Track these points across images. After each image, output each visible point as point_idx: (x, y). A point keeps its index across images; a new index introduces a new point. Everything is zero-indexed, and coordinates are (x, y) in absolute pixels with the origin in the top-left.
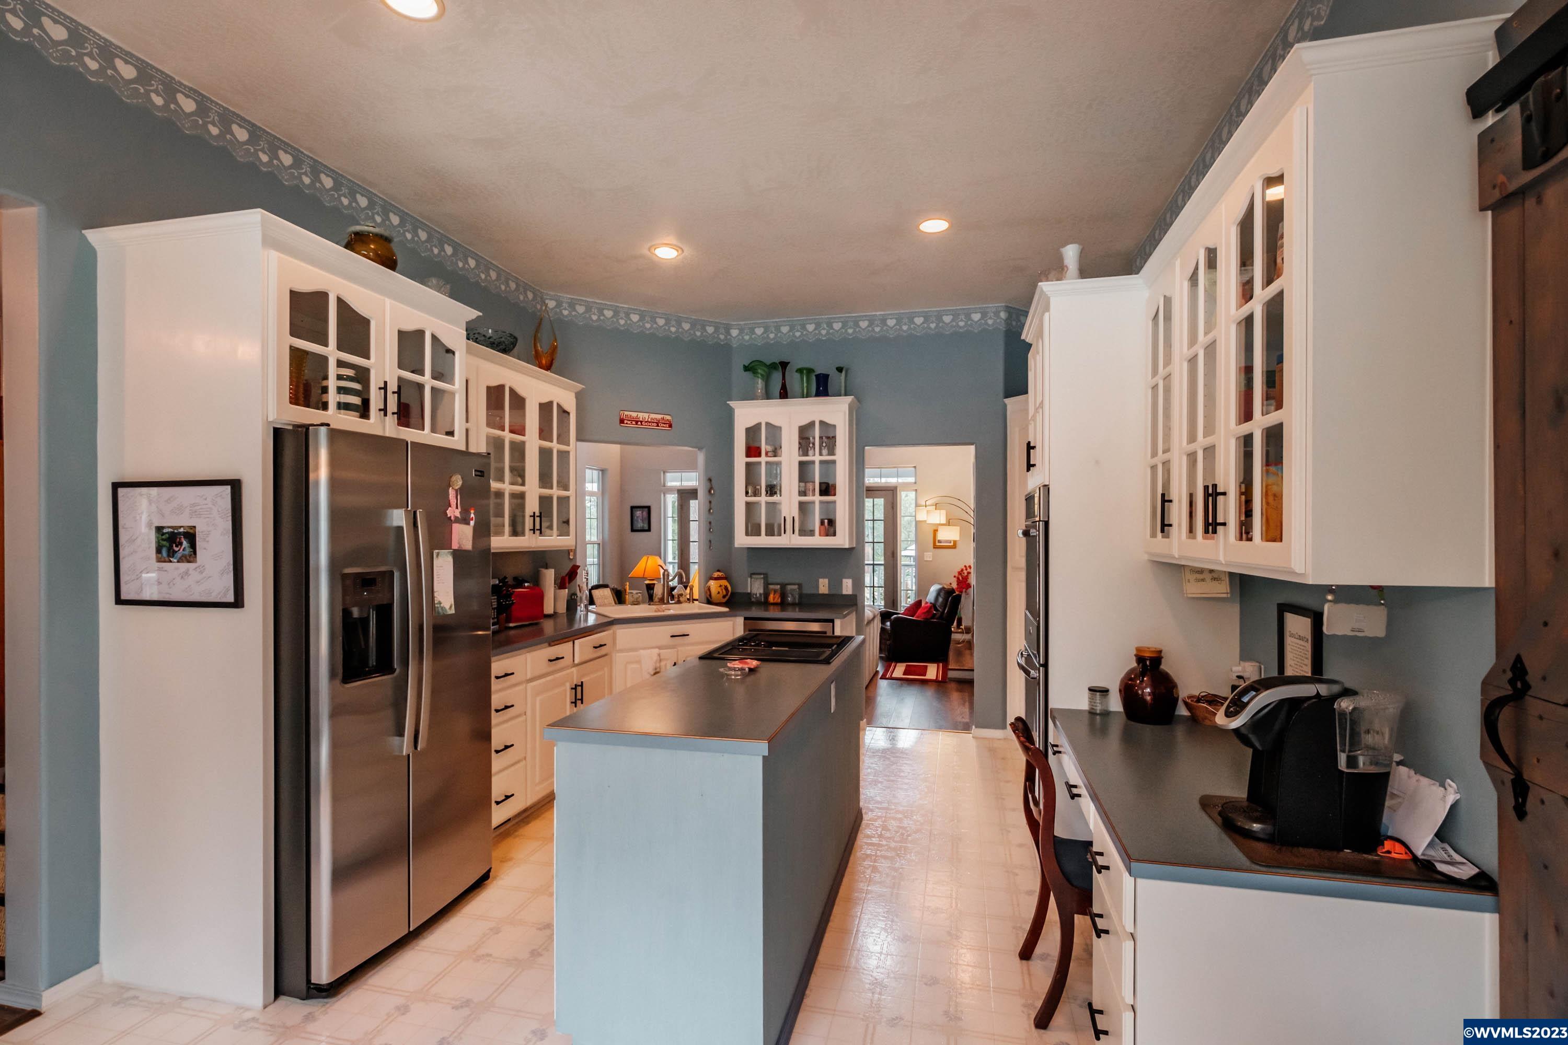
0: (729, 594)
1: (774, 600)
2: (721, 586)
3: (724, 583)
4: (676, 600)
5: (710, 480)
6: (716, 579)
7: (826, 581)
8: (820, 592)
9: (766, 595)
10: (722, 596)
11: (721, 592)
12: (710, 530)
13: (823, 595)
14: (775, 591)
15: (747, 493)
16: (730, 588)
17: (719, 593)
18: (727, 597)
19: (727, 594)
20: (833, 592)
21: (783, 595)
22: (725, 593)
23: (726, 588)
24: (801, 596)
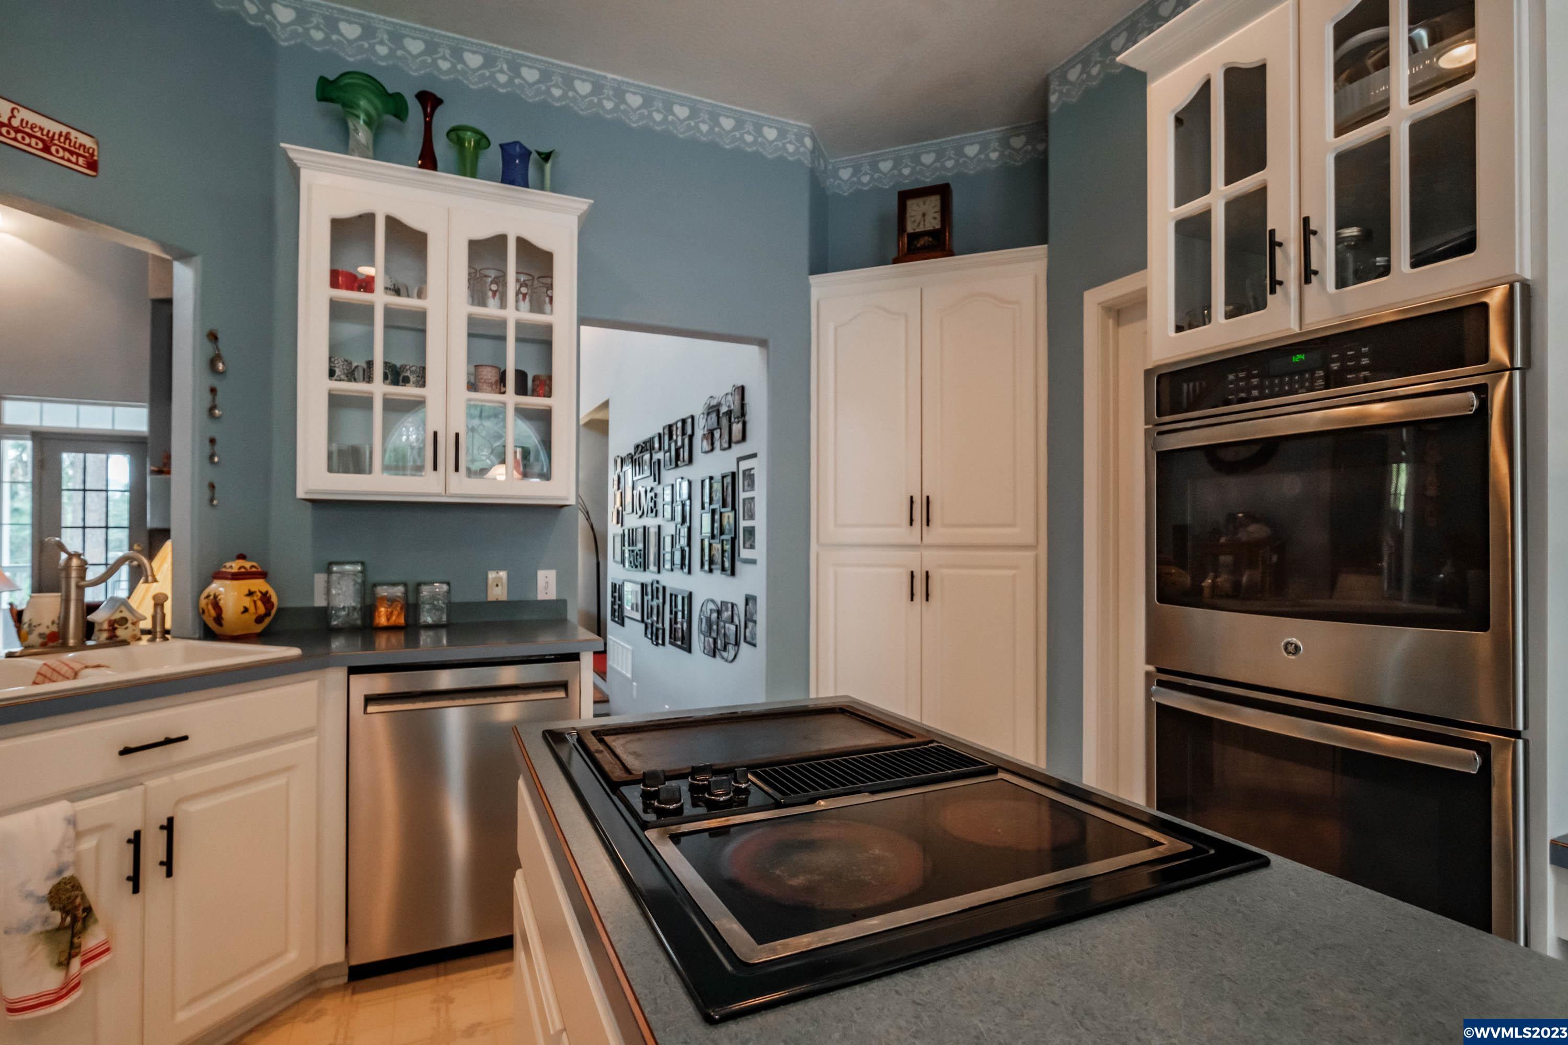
0: (273, 612)
1: (388, 620)
2: (250, 594)
3: (259, 585)
4: (104, 636)
5: (213, 337)
6: (236, 576)
7: (503, 574)
8: (491, 598)
9: (368, 609)
10: (254, 617)
11: (252, 609)
12: (212, 457)
13: (497, 603)
14: (391, 601)
15: (332, 373)
16: (274, 599)
17: (246, 610)
18: (268, 620)
19: (267, 614)
20: (516, 598)
21: (411, 608)
22: (262, 610)
23: (265, 598)
24: (452, 607)
